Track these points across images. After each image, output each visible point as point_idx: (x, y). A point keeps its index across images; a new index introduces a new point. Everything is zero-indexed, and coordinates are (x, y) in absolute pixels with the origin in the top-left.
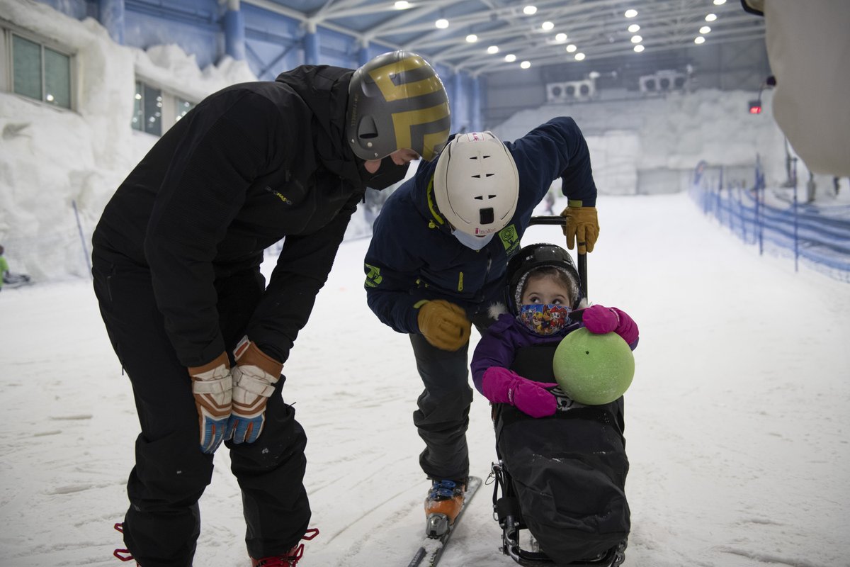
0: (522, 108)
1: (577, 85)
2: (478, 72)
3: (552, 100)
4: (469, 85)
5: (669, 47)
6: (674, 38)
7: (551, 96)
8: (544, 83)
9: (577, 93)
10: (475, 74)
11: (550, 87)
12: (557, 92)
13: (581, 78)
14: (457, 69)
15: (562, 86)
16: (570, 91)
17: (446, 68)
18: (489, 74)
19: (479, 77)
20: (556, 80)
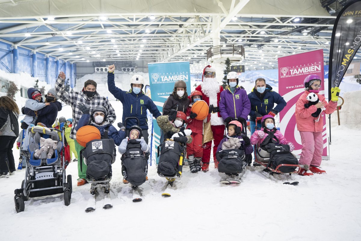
0: (87, 74)
1: (104, 68)
2: (73, 62)
3: (96, 72)
4: (70, 66)
5: (130, 60)
6: (131, 58)
7: (96, 71)
8: (94, 67)
9: (104, 70)
10: (72, 63)
11: (96, 68)
12: (98, 70)
13: (105, 67)
14: (66, 61)
15: (100, 68)
16: (102, 70)
17: (63, 61)
18: (77, 63)
19: (73, 63)
20: (98, 67)
